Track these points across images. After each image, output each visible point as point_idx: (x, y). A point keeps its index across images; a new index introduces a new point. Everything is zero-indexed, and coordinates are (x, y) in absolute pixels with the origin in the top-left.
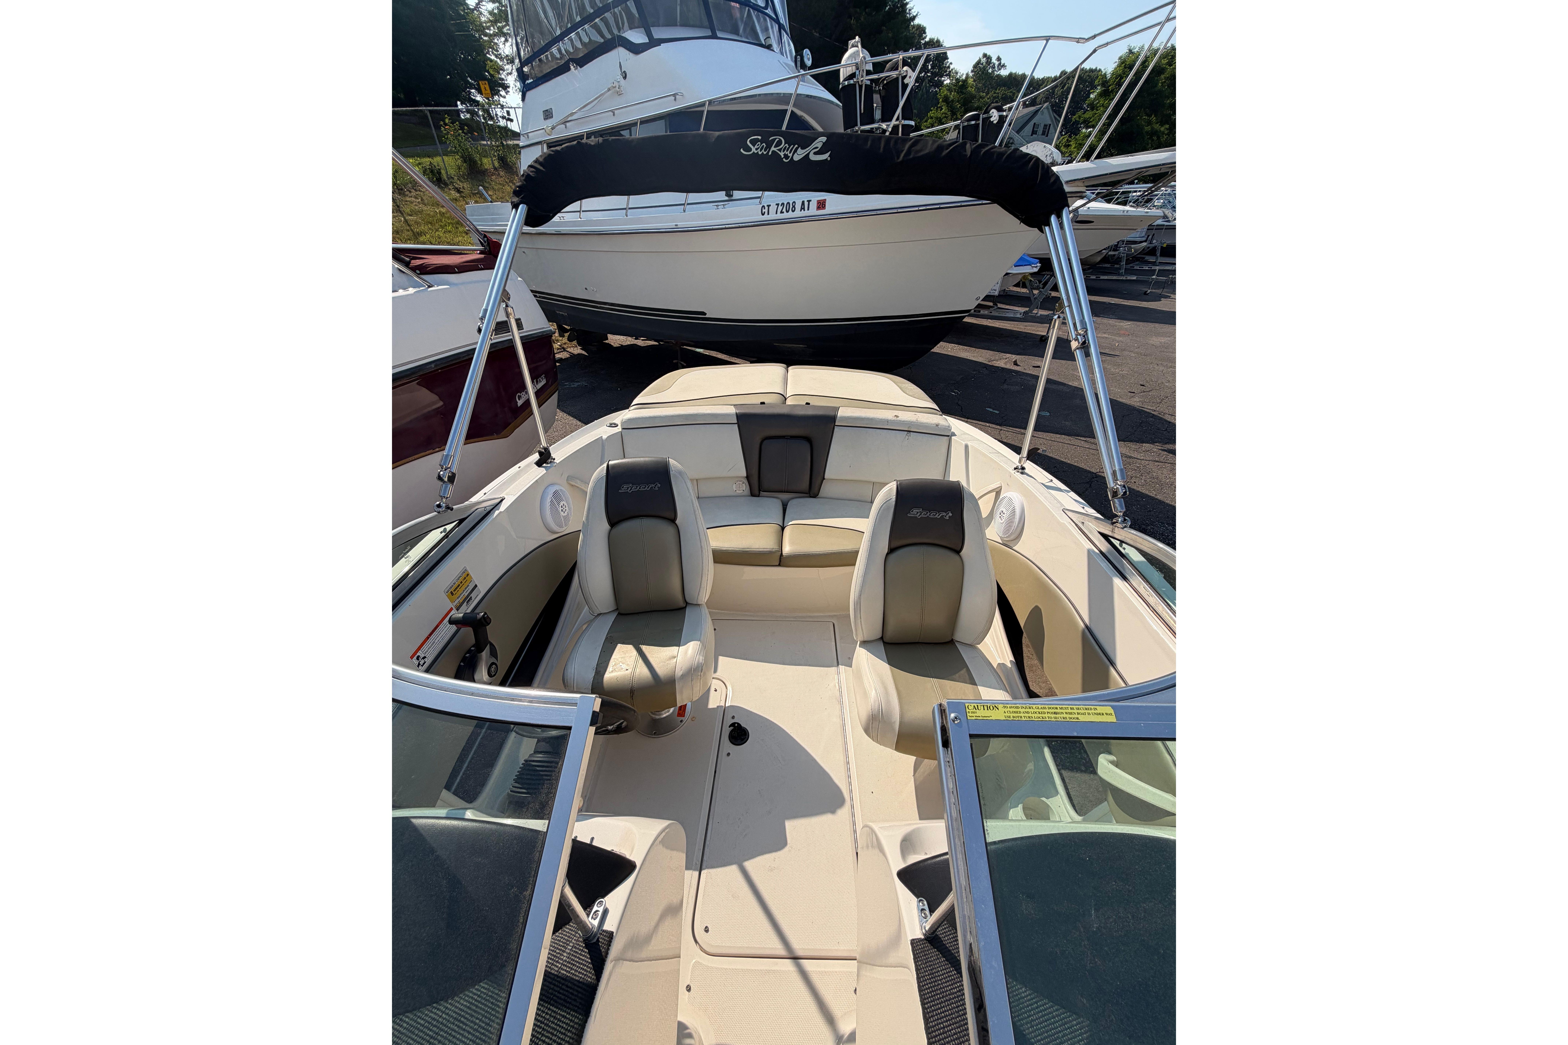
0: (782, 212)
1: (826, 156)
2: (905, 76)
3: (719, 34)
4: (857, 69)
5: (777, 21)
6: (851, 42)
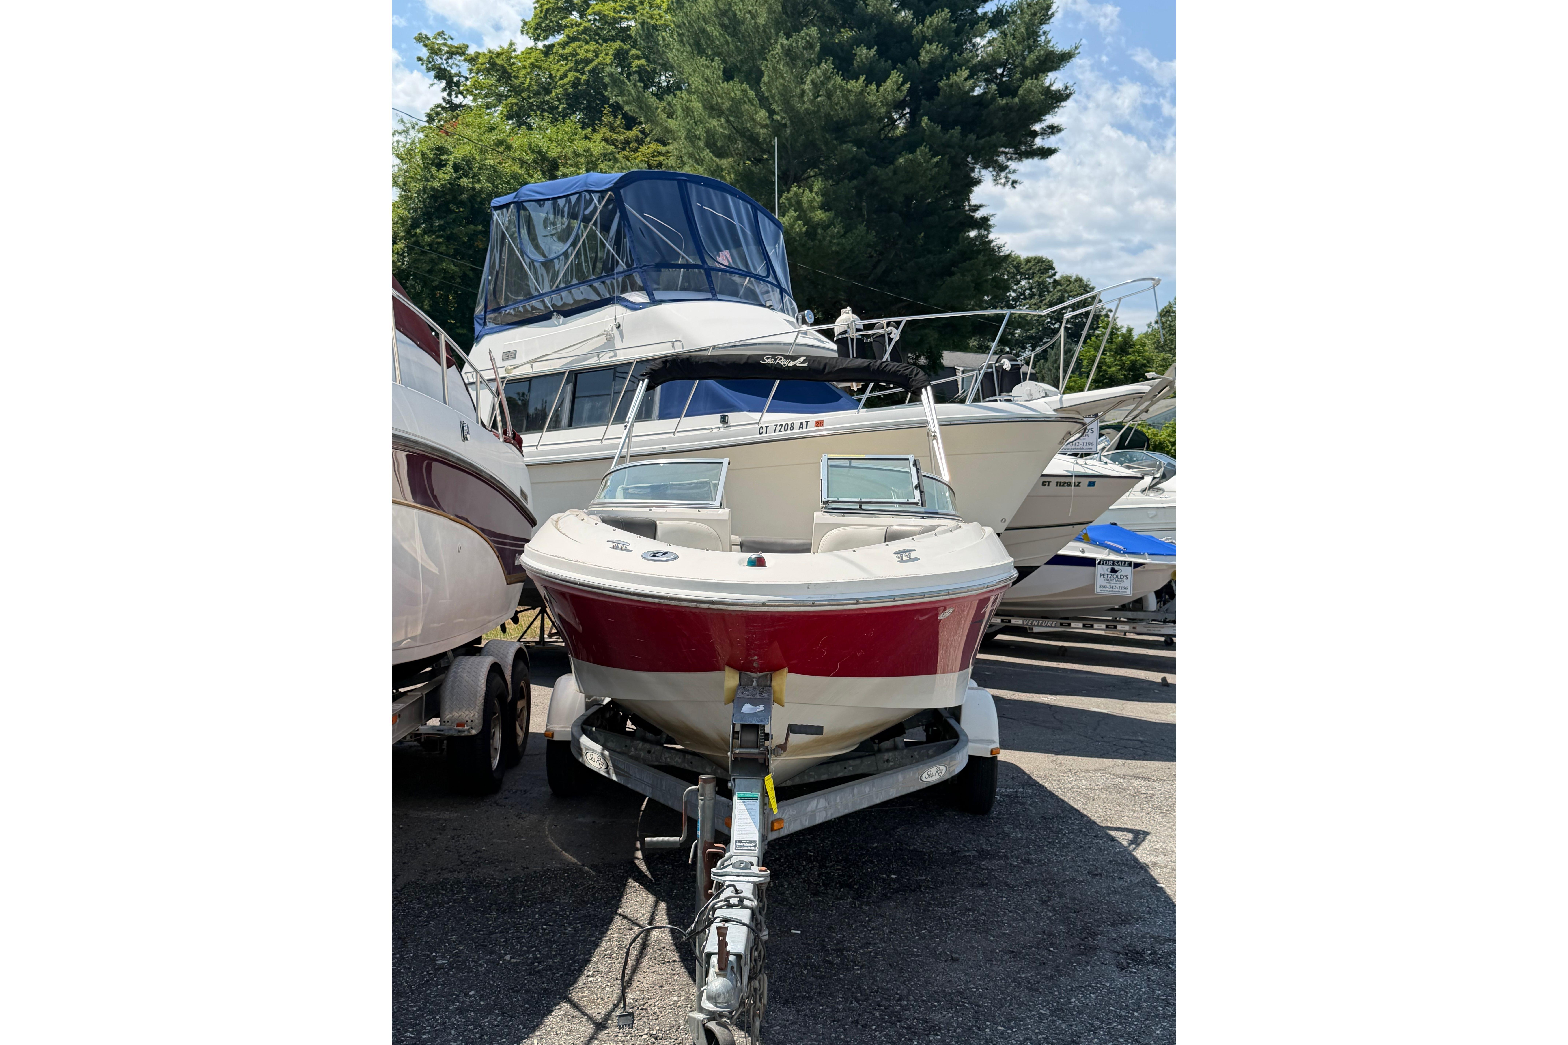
0: (780, 431)
1: (805, 365)
2: (891, 333)
3: (719, 297)
4: (849, 327)
5: (779, 285)
6: (843, 311)
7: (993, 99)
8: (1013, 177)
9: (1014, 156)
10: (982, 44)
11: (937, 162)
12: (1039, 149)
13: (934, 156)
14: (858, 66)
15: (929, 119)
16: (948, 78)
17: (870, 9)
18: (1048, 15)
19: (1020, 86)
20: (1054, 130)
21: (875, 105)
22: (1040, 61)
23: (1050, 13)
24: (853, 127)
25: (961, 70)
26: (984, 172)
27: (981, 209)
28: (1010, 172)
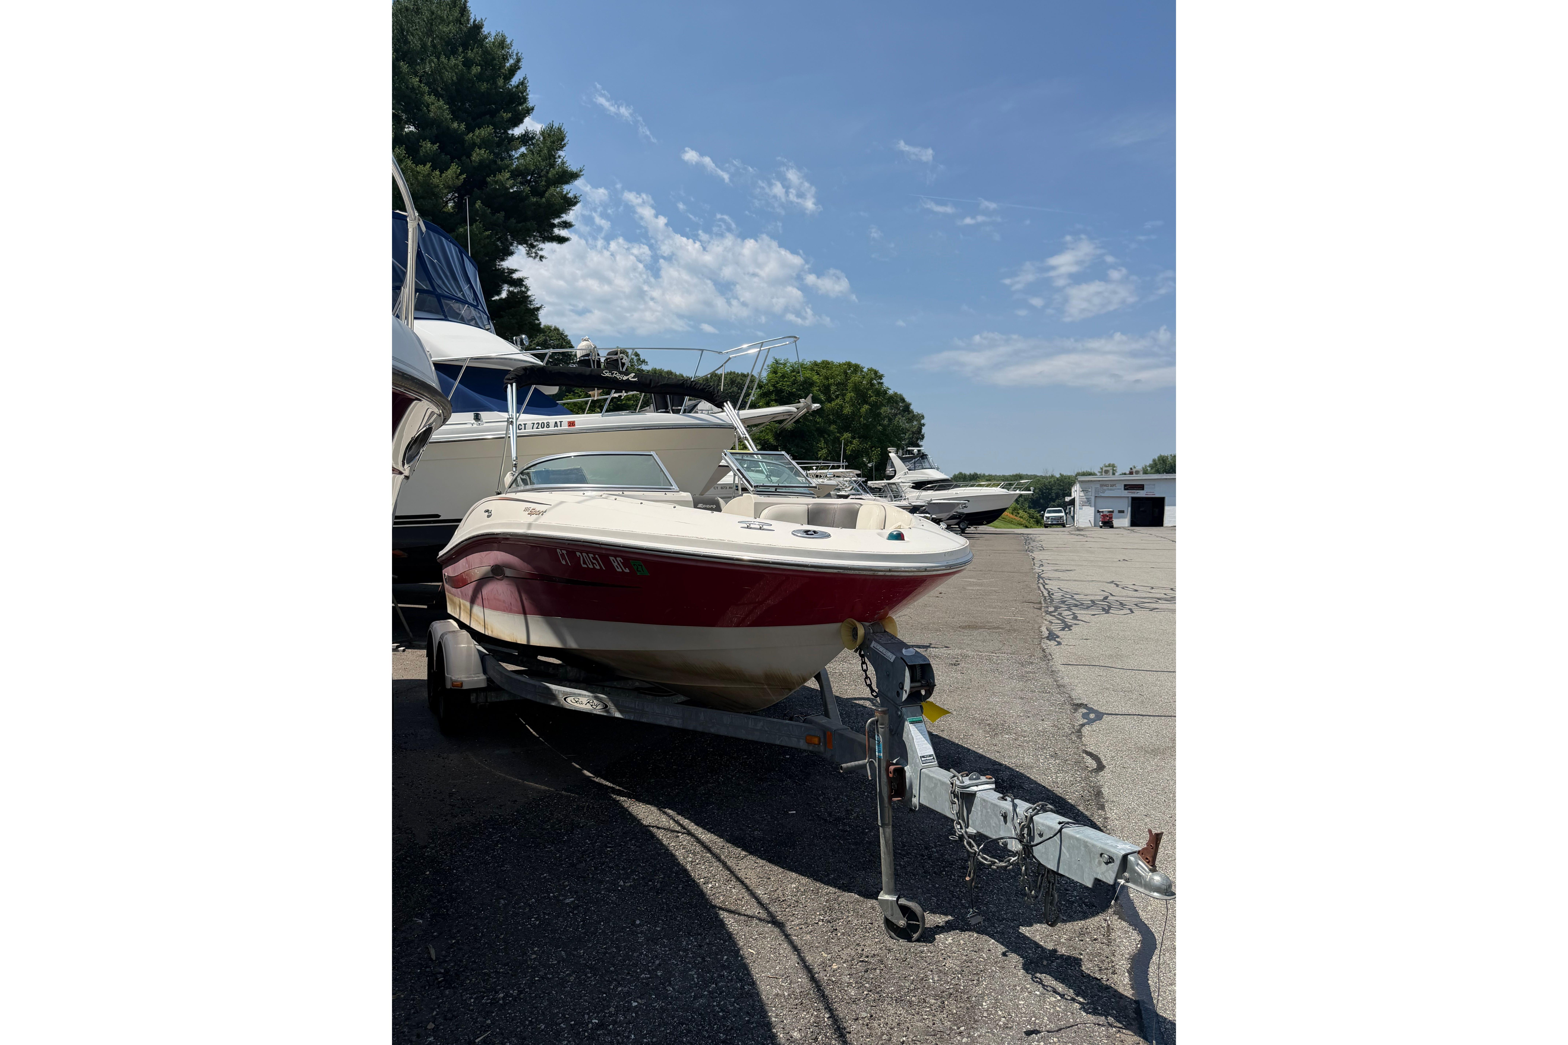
0: (537, 428)
2: (622, 359)
4: (591, 352)
7: (527, 197)
8: (540, 253)
9: (539, 239)
10: (516, 156)
11: (488, 235)
12: (556, 236)
13: (486, 230)
14: (424, 155)
15: (481, 203)
16: (495, 176)
17: (432, 115)
18: (561, 144)
19: (546, 191)
20: (567, 225)
21: (438, 186)
22: (559, 175)
23: (563, 143)
24: (422, 200)
25: (505, 171)
26: (520, 247)
27: (516, 272)
28: (538, 249)
